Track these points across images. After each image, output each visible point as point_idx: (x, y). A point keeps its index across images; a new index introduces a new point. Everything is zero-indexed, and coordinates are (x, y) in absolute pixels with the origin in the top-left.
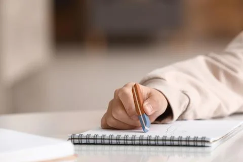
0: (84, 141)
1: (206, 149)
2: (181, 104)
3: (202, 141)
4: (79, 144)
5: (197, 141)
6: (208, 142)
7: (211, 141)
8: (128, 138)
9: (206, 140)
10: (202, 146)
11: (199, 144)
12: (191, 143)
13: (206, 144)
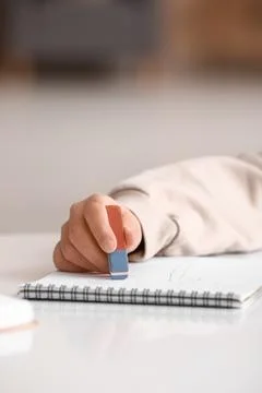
0: (44, 295)
1: (234, 312)
2: (162, 234)
3: (228, 300)
4: (36, 299)
5: (220, 299)
6: (237, 301)
7: (242, 299)
8: (113, 293)
9: (234, 297)
10: (227, 307)
11: (224, 303)
12: (212, 303)
13: (234, 304)
